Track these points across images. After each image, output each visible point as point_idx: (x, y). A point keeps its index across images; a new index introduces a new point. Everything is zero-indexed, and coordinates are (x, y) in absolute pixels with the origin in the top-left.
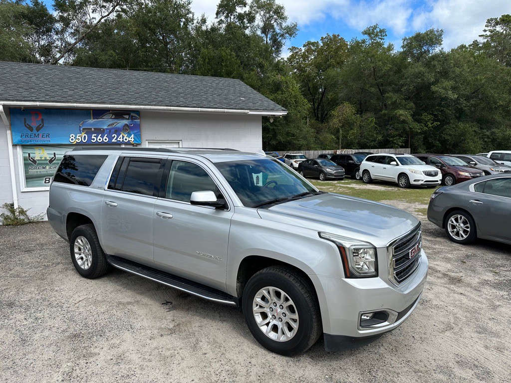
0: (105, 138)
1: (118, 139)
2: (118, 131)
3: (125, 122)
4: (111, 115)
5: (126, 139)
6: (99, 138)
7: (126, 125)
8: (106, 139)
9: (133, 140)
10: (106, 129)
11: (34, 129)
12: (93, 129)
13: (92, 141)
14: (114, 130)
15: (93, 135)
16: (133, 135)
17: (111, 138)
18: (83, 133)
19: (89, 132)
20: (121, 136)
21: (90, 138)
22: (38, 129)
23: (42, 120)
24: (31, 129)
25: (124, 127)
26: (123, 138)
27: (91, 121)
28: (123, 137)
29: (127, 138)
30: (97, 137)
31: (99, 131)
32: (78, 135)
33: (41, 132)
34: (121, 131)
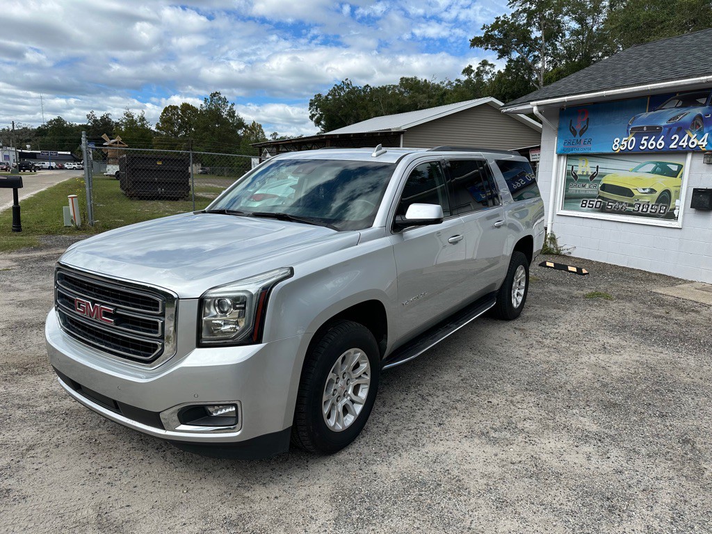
0: (660, 141)
1: (681, 144)
2: (681, 130)
3: (698, 111)
4: (678, 101)
5: (693, 143)
6: (651, 142)
7: (700, 116)
8: (660, 144)
9: (705, 143)
10: (665, 127)
11: (578, 133)
12: (645, 129)
13: (641, 147)
14: (675, 128)
15: (644, 138)
16: (707, 135)
17: (668, 141)
18: (630, 136)
19: (639, 133)
20: (686, 137)
21: (639, 143)
22: (582, 132)
23: (588, 119)
24: (574, 133)
25: (695, 119)
26: (688, 142)
27: (646, 115)
28: (689, 138)
29: (696, 141)
30: (648, 140)
31: (654, 131)
32: (624, 139)
33: (583, 138)
34: (687, 129)
